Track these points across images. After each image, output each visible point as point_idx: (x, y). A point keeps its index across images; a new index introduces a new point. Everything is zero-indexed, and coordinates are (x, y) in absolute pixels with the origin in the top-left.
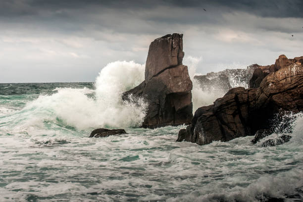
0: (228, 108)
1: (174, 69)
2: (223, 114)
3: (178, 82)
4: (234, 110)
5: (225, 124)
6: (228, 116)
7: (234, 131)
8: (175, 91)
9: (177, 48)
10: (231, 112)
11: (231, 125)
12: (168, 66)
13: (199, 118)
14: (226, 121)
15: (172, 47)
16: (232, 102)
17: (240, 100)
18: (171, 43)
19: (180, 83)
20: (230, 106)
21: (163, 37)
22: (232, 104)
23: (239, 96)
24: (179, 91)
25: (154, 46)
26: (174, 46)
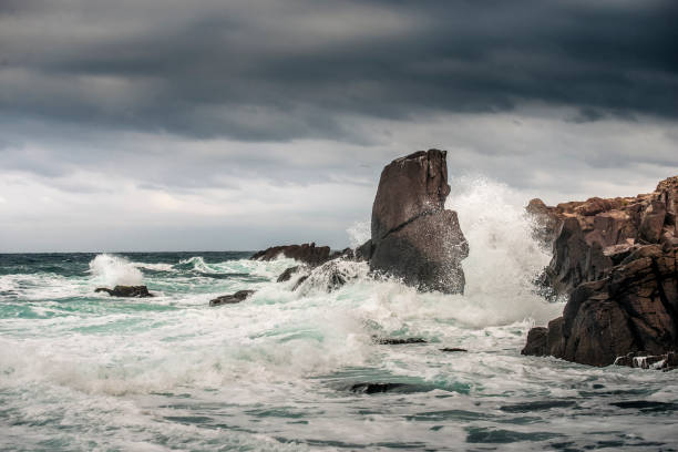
0: (640, 285)
2: (630, 296)
4: (652, 289)
5: (637, 316)
6: (642, 300)
7: (656, 329)
9: (438, 178)
10: (648, 293)
11: (651, 317)
12: (421, 212)
13: (584, 304)
14: (639, 311)
15: (429, 175)
16: (646, 274)
17: (663, 269)
18: (426, 168)
20: (643, 280)
21: (409, 157)
22: (648, 277)
23: (659, 261)
25: (391, 173)
26: (433, 174)
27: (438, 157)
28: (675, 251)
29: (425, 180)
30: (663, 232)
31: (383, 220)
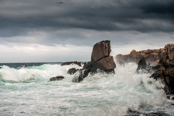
1: (107, 58)
3: (109, 64)
8: (108, 69)
9: (108, 48)
12: (104, 56)
15: (106, 47)
16: (161, 75)
17: (165, 74)
18: (105, 45)
19: (110, 65)
20: (161, 77)
21: (101, 42)
24: (110, 68)
25: (96, 47)
26: (107, 46)
27: (108, 42)
28: (168, 69)
29: (105, 48)
30: (166, 60)
31: (94, 58)
